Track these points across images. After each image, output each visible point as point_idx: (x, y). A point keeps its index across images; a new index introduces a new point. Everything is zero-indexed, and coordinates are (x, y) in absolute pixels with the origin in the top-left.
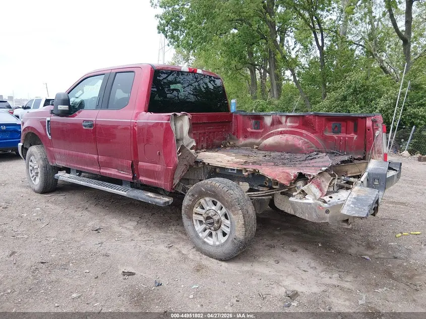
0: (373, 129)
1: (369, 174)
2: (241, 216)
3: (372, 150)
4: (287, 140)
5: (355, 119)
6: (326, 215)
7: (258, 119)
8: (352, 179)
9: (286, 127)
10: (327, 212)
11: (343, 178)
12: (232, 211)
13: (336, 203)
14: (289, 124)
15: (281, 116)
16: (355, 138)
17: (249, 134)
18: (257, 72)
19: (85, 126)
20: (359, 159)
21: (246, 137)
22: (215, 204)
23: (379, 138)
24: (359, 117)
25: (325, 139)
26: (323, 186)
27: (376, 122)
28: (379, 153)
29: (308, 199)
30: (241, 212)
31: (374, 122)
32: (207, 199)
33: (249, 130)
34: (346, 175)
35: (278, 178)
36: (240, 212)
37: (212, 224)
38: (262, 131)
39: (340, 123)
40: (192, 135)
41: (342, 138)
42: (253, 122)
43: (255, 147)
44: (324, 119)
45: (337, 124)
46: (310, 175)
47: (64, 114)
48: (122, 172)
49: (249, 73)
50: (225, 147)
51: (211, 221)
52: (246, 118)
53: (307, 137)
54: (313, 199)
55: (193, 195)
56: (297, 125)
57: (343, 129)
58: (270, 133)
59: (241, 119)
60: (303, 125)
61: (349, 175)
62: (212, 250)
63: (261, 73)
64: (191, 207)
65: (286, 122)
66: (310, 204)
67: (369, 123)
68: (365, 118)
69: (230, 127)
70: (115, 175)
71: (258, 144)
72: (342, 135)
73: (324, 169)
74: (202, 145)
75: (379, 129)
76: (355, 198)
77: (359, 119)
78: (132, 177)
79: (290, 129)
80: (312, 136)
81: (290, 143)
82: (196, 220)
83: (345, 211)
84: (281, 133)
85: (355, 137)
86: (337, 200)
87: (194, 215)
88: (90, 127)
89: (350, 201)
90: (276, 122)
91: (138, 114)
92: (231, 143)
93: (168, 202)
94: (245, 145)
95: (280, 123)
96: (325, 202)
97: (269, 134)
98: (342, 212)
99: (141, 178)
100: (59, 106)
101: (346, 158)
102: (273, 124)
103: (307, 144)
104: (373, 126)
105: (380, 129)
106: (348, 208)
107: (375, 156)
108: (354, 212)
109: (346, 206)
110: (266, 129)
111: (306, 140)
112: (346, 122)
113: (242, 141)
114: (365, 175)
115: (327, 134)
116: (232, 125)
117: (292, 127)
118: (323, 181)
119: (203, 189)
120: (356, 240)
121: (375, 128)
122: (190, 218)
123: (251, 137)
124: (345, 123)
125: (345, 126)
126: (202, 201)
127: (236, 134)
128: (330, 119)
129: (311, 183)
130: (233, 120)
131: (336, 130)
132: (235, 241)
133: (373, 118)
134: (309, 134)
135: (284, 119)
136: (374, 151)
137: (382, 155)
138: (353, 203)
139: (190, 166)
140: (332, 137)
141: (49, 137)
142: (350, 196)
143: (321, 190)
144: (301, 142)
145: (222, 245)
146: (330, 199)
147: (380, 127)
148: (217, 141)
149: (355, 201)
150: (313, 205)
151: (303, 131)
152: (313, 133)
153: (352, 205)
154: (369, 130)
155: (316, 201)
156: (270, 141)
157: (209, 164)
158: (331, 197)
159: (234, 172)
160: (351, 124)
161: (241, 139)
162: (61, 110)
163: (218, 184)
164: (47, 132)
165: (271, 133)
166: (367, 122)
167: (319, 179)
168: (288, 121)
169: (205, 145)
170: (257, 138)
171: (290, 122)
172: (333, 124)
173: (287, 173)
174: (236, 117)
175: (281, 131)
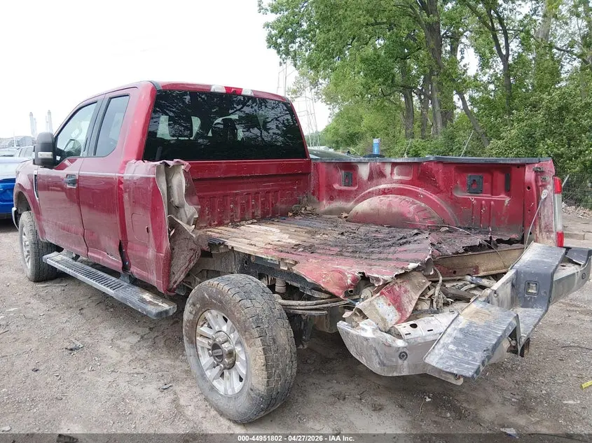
0: (537, 186)
1: (517, 273)
2: (261, 349)
3: (535, 224)
4: (390, 205)
5: (506, 169)
6: (400, 361)
7: (350, 168)
8: (485, 282)
9: (392, 182)
10: (403, 355)
11: (469, 278)
12: (246, 338)
13: (424, 338)
14: (396, 177)
15: (383, 163)
16: (507, 202)
17: (336, 194)
18: (415, 98)
20: (510, 242)
21: (332, 199)
23: (548, 203)
24: (512, 164)
25: (455, 203)
26: (405, 299)
27: (542, 172)
28: (548, 231)
29: (363, 329)
30: (260, 342)
31: (539, 173)
32: (214, 312)
33: (336, 186)
34: (477, 272)
35: (323, 282)
36: (258, 342)
37: (221, 357)
38: (354, 188)
39: (481, 175)
40: (195, 199)
41: (483, 202)
42: (342, 173)
43: (344, 216)
44: (453, 168)
45: (476, 176)
46: (378, 280)
48: (111, 258)
49: (403, 99)
50: (295, 214)
51: (219, 352)
52: (332, 167)
53: (426, 200)
54: (374, 330)
55: (194, 305)
56: (409, 178)
57: (487, 185)
58: (367, 192)
59: (323, 167)
60: (419, 178)
61: (481, 274)
62: (222, 403)
63: (421, 100)
64: (194, 325)
65: (392, 173)
66: (367, 339)
67: (529, 175)
68: (523, 166)
69: (308, 183)
70: (103, 261)
71: (348, 211)
72: (485, 197)
73: (412, 266)
74: (253, 213)
75: (548, 186)
76: (461, 330)
77: (515, 169)
78: (121, 266)
79: (401, 186)
80: (434, 197)
81: (395, 210)
83: (435, 359)
84: (384, 192)
85: (507, 200)
86: (425, 333)
87: (198, 338)
88: (74, 184)
89: (450, 335)
90: (377, 175)
91: (125, 163)
92: (308, 208)
93: (166, 312)
94: (330, 212)
95: (382, 175)
96: (399, 336)
97: (366, 194)
98: (427, 361)
99: (132, 269)
100: (39, 153)
101: (477, 240)
102: (371, 177)
103: (423, 213)
104: (536, 181)
105: (550, 187)
106: (442, 351)
107: (540, 237)
108: (452, 363)
109: (439, 346)
110: (362, 186)
111: (423, 205)
112: (492, 175)
113: (325, 205)
114: (510, 274)
115: (459, 194)
116: (310, 179)
117: (402, 182)
118: (406, 291)
119: (205, 295)
120: (503, 389)
121: (540, 184)
122: (193, 342)
123: (339, 199)
124: (489, 177)
125: (490, 181)
126: (208, 315)
127: (317, 192)
128: (463, 168)
129: (379, 294)
130: (312, 171)
131: (474, 187)
132: (252, 393)
133: (536, 165)
134: (428, 194)
135: (388, 169)
136: (538, 227)
137: (553, 236)
138: (457, 341)
139: (203, 251)
140: (467, 201)
142: (453, 326)
143: (400, 308)
144: (412, 208)
145: (236, 397)
146: (411, 330)
147: (549, 183)
148: (281, 206)
149: (461, 336)
150: (371, 343)
151: (420, 190)
152: (435, 193)
153: (451, 347)
154: (529, 188)
155: (379, 334)
156: (364, 206)
157: (232, 247)
158: (414, 326)
159: (275, 263)
160: (500, 177)
161: (324, 202)
162: (42, 159)
163: (227, 288)
164: (35, 191)
165: (369, 192)
166: (527, 173)
167: (400, 287)
168: (395, 171)
169: (259, 212)
170: (348, 200)
171: (398, 174)
172: (469, 177)
173: (340, 272)
174: (316, 165)
175: (385, 189)
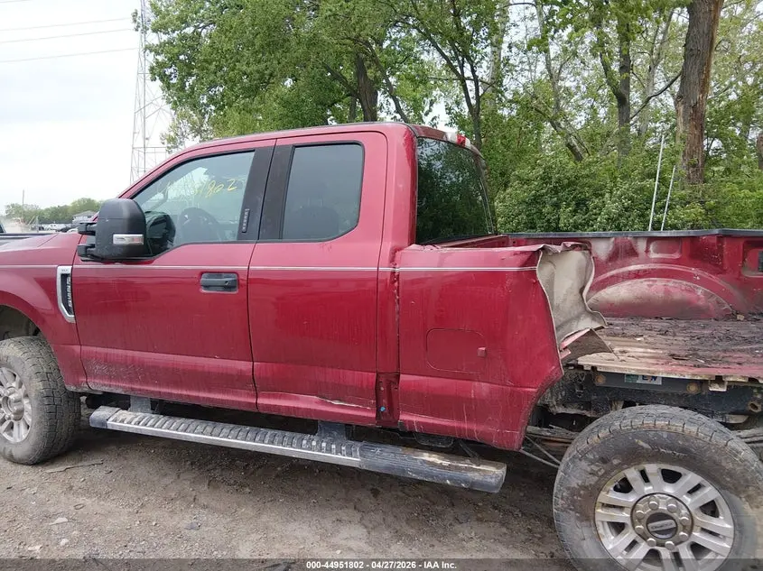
9: (648, 261)
14: (654, 256)
15: (636, 238)
19: (207, 287)
22: (671, 477)
25: (746, 284)
32: (652, 467)
37: (668, 531)
44: (741, 243)
47: (131, 255)
48: (336, 403)
51: (665, 525)
53: (704, 282)
56: (676, 256)
58: (609, 274)
60: (691, 256)
64: (593, 492)
65: (647, 251)
70: (308, 411)
78: (374, 415)
79: (658, 266)
80: (715, 279)
81: (676, 297)
82: (603, 522)
84: (637, 275)
87: (598, 510)
88: (228, 287)
90: (625, 252)
91: (395, 250)
95: (632, 252)
99: (404, 417)
100: (115, 236)
102: (614, 256)
111: (706, 290)
115: (750, 274)
117: (663, 261)
119: (641, 443)
122: (587, 518)
134: (706, 275)
135: (641, 245)
141: (70, 317)
151: (694, 271)
152: (716, 274)
162: (122, 246)
164: (62, 306)
165: (612, 276)
168: (651, 248)
171: (657, 251)
172: (761, 253)
175: (639, 271)
